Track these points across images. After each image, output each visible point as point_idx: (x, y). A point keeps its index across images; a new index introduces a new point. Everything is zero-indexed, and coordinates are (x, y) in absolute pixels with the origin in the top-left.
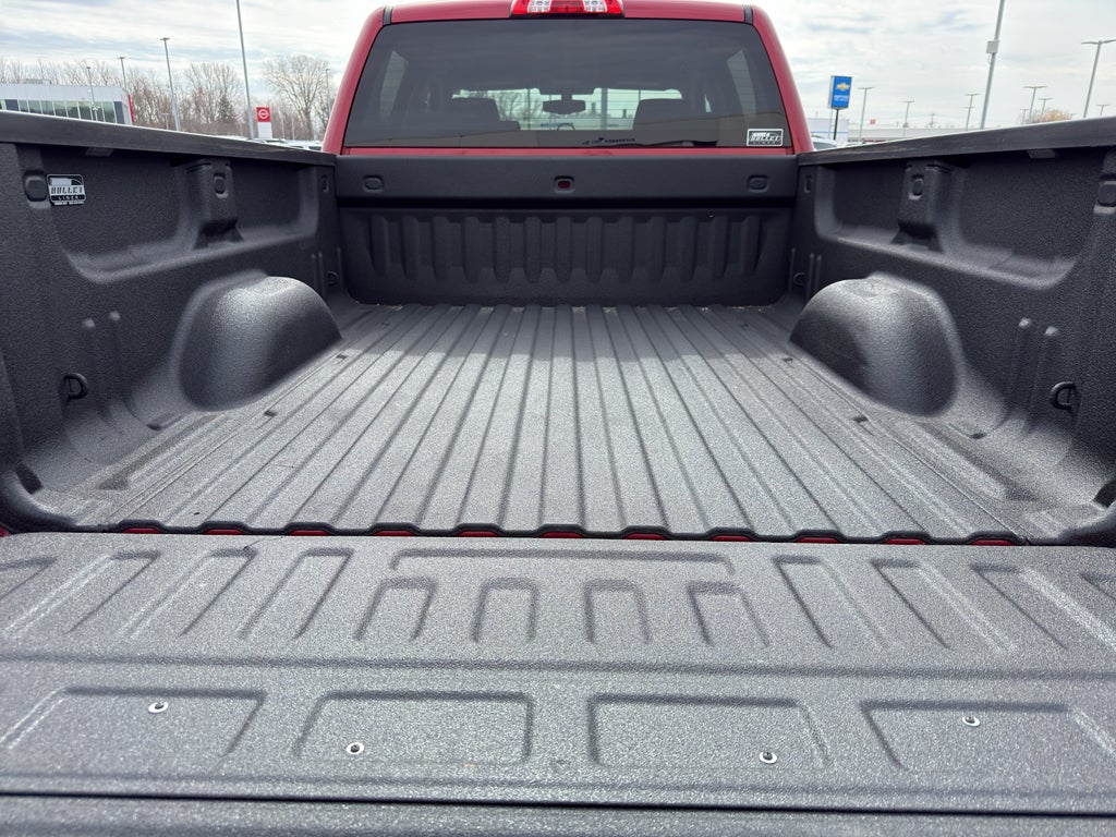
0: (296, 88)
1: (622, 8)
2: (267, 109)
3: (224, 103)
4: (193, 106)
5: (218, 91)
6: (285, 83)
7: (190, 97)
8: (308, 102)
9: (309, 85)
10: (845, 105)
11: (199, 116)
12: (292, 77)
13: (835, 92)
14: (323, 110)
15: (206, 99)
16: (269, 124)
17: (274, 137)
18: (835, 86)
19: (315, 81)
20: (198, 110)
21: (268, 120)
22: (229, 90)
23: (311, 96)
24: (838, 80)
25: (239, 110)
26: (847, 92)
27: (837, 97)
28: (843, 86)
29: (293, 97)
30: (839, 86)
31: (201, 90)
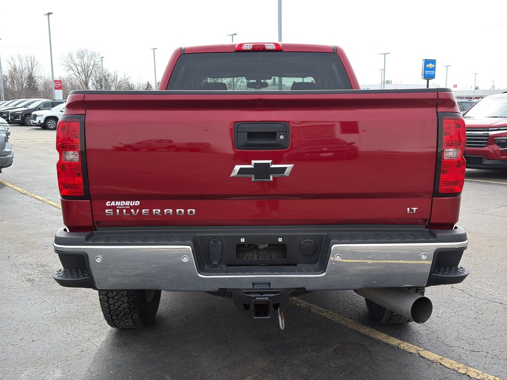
0: (80, 68)
1: (282, 47)
2: (60, 81)
3: (31, 78)
4: (10, 80)
5: (27, 71)
6: (72, 65)
7: (7, 74)
8: (87, 77)
9: (88, 67)
10: (433, 77)
11: (14, 86)
12: (77, 61)
13: (426, 69)
14: (97, 82)
15: (18, 75)
16: (60, 91)
17: (63, 99)
18: (425, 66)
19: (92, 63)
20: (12, 82)
21: (60, 88)
22: (34, 70)
23: (89, 73)
24: (427, 62)
25: (40, 82)
26: (434, 69)
27: (427, 72)
28: (431, 66)
29: (77, 74)
30: (428, 65)
31: (15, 69)
